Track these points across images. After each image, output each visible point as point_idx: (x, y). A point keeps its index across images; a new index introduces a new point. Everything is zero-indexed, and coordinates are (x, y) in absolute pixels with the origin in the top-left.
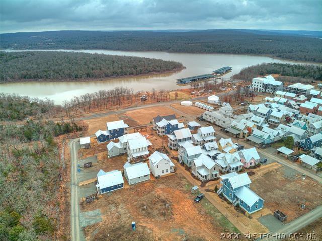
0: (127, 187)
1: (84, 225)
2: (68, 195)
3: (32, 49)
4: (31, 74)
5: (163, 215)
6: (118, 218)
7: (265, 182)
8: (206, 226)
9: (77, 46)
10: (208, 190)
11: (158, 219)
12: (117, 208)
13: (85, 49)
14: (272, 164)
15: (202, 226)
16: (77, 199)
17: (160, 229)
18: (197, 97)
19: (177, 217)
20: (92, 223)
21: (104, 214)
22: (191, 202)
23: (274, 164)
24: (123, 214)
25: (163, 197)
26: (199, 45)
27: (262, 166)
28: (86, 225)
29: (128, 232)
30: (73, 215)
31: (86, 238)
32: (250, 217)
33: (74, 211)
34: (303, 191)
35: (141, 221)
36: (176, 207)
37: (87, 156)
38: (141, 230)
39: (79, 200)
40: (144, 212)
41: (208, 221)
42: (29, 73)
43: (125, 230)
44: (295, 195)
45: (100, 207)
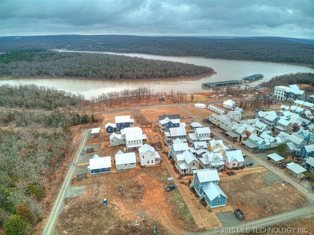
0: (114, 171)
1: (68, 196)
2: (65, 172)
3: (82, 50)
4: (73, 72)
5: (134, 197)
6: (96, 195)
7: (241, 183)
8: (166, 212)
9: (122, 49)
10: (183, 183)
11: (128, 200)
12: (99, 187)
13: (128, 52)
14: (256, 168)
15: (163, 211)
16: (71, 176)
17: (127, 208)
18: (213, 101)
19: (145, 201)
20: (75, 196)
21: (86, 190)
22: (163, 190)
23: (259, 168)
24: (102, 192)
25: (140, 183)
26: (237, 52)
27: (246, 169)
28: (69, 196)
29: (99, 207)
30: (63, 188)
31: (66, 207)
32: (210, 211)
33: (65, 184)
34: (276, 196)
35: (114, 200)
36: (147, 193)
37: (93, 144)
38: (110, 206)
39: (72, 177)
40: (119, 193)
41: (170, 208)
42: (71, 72)
43: (98, 205)
44: (266, 199)
45: (85, 184)
